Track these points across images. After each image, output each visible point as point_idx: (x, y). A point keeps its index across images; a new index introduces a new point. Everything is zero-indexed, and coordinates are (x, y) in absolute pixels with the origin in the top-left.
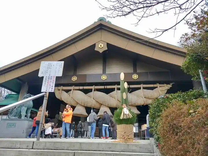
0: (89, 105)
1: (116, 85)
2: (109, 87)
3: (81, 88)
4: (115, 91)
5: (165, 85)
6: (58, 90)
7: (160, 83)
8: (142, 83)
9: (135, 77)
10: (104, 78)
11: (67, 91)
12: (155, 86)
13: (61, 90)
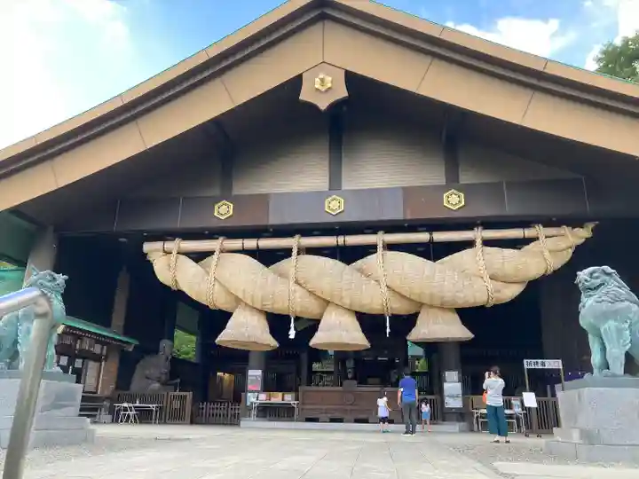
0: (280, 307)
1: (381, 233)
2: (353, 240)
3: (251, 243)
4: (376, 252)
5: (565, 230)
6: (164, 251)
7: (548, 223)
8: (477, 226)
9: (454, 201)
10: (335, 207)
11: (198, 257)
12: (529, 233)
13: (175, 252)
